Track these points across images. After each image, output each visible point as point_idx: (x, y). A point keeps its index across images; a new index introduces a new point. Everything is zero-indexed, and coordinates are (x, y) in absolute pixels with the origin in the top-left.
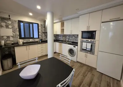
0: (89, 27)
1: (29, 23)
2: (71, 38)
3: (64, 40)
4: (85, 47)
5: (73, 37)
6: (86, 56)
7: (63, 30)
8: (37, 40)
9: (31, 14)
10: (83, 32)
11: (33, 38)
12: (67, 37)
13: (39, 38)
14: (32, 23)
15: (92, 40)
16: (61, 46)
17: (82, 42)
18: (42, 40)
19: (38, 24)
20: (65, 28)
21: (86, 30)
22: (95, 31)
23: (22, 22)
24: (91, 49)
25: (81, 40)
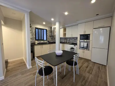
0: (85, 32)
1: (41, 29)
2: (71, 40)
3: (65, 42)
4: (82, 46)
5: (73, 39)
6: (83, 52)
7: (65, 34)
8: (46, 42)
9: (44, 23)
10: (81, 35)
11: (43, 40)
12: (68, 39)
13: (47, 40)
14: (43, 29)
15: (88, 40)
16: (63, 46)
17: (80, 42)
18: (49, 41)
19: (47, 30)
20: (67, 32)
21: (83, 34)
22: (90, 34)
23: (37, 28)
24: (87, 46)
25: (80, 41)
